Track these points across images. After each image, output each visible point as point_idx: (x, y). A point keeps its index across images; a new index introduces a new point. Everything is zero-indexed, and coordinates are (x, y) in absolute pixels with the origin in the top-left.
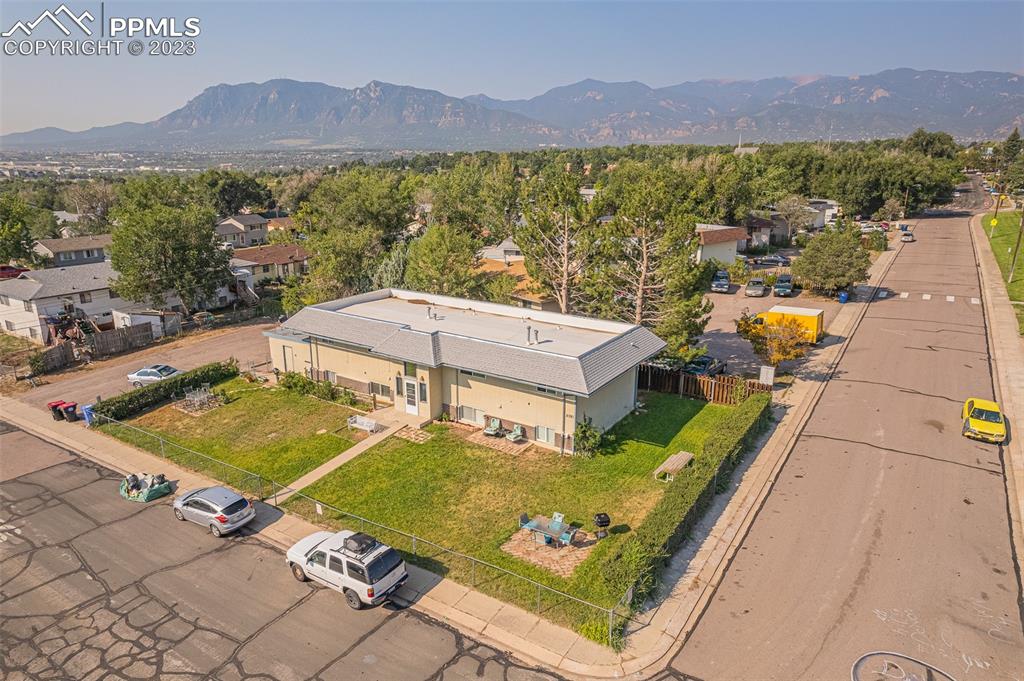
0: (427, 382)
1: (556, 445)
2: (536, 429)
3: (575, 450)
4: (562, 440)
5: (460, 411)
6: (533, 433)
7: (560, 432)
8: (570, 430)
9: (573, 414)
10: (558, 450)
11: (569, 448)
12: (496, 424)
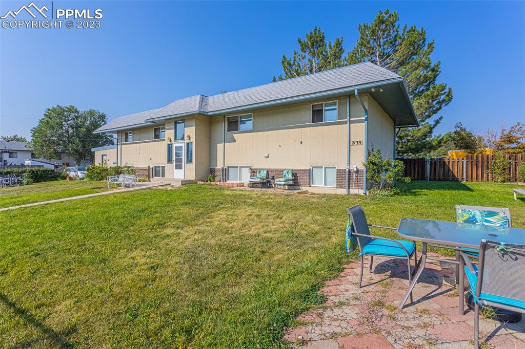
0: (193, 140)
1: (339, 186)
2: (309, 172)
3: (369, 187)
4: (346, 177)
5: (225, 172)
6: (306, 177)
7: (344, 167)
8: (359, 161)
9: (363, 138)
10: (343, 191)
11: (358, 186)
12: (264, 174)
